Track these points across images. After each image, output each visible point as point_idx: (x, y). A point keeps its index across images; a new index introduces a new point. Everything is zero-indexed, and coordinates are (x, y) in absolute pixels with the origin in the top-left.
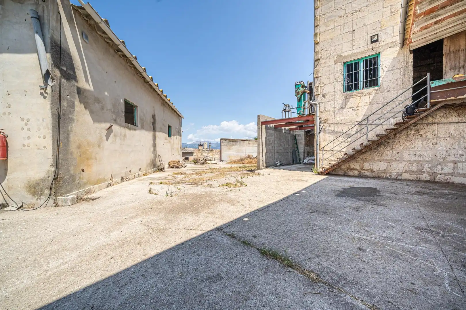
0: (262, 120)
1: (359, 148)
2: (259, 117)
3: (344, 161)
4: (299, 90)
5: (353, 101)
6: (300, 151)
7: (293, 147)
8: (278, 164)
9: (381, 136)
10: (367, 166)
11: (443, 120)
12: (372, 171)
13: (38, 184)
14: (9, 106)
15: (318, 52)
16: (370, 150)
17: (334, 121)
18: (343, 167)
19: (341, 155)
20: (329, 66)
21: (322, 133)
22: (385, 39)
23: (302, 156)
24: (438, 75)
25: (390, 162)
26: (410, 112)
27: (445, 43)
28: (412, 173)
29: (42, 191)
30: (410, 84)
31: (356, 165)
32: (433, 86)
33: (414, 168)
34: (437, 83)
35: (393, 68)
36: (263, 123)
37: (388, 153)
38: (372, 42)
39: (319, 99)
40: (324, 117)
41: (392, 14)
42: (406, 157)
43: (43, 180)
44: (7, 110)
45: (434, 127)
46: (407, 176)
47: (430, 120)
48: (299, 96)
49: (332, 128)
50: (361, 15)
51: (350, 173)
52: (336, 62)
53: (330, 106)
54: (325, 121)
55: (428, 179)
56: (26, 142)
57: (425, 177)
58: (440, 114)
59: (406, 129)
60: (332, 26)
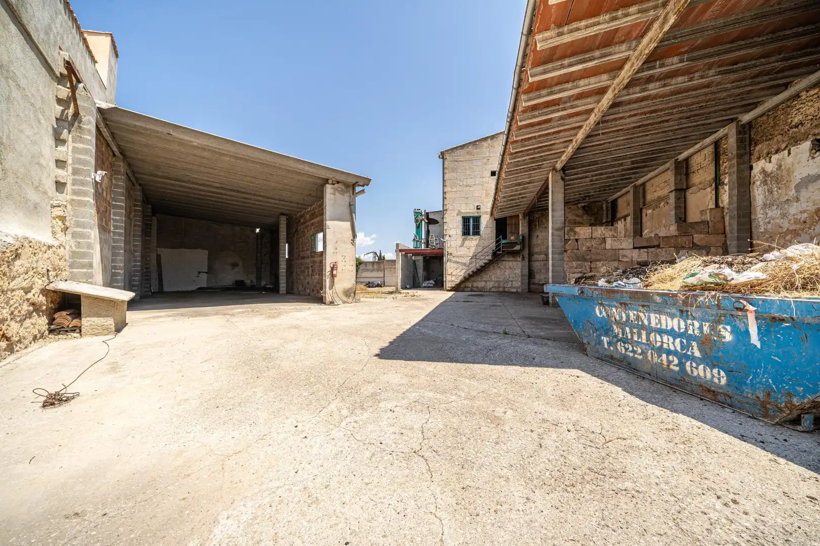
0: (400, 248)
1: (471, 273)
2: (397, 245)
3: (462, 282)
4: (418, 218)
5: (467, 243)
6: (419, 275)
7: (414, 271)
8: (408, 287)
9: (482, 267)
10: (475, 284)
11: (507, 259)
12: (477, 287)
13: (348, 290)
14: (336, 249)
15: (446, 205)
16: (477, 275)
17: (457, 254)
18: (462, 286)
19: (461, 278)
20: (454, 216)
21: (449, 263)
22: (483, 209)
23: (421, 280)
24: (505, 238)
25: (486, 282)
26: (494, 254)
27: (508, 219)
28: (496, 287)
29: (350, 294)
30: (494, 240)
31: (469, 285)
32: (503, 242)
33: (496, 285)
34: (504, 241)
35: (486, 227)
36: (401, 251)
37: (485, 277)
38: (477, 209)
39: (447, 238)
40: (450, 251)
41: (487, 195)
42: (493, 279)
43: (351, 288)
44: (335, 251)
45: (504, 263)
46: (493, 289)
47: (503, 259)
48: (418, 223)
49: (455, 259)
50: (471, 189)
51: (466, 289)
52: (457, 215)
53: (453, 244)
54: (451, 254)
55: (502, 290)
56: (344, 268)
57: (501, 289)
58: (506, 256)
59: (493, 263)
60: (455, 190)
